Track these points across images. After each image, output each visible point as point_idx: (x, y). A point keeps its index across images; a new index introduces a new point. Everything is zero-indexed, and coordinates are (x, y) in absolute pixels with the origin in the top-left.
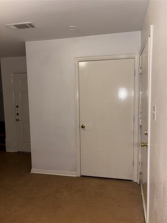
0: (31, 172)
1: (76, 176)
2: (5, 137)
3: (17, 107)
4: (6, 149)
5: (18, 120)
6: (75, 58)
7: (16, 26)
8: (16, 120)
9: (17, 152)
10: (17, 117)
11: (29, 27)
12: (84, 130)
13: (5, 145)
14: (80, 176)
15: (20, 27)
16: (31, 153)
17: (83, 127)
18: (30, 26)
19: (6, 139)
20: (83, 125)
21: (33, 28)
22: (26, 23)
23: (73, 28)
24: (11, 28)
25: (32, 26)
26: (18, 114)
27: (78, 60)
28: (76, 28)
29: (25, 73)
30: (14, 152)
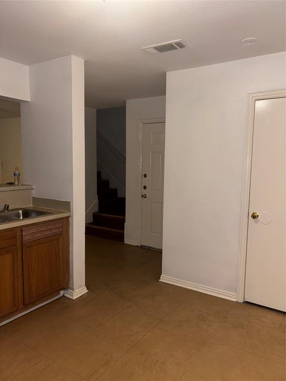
0: (160, 280)
1: (235, 300)
2: (124, 221)
3: (145, 176)
4: (125, 239)
5: (145, 197)
6: (249, 94)
7: (156, 48)
8: (142, 196)
9: (140, 245)
10: (144, 192)
11: (176, 48)
12: (257, 223)
13: (124, 234)
14: (242, 301)
15: (161, 49)
16: (162, 250)
17: (254, 217)
18: (178, 45)
19: (125, 224)
20: (254, 213)
21: (183, 49)
22: (172, 41)
23: (251, 41)
24: (148, 53)
25: (181, 45)
26: (145, 188)
27: (254, 98)
28: (256, 41)
29: (162, 122)
30: (136, 245)
